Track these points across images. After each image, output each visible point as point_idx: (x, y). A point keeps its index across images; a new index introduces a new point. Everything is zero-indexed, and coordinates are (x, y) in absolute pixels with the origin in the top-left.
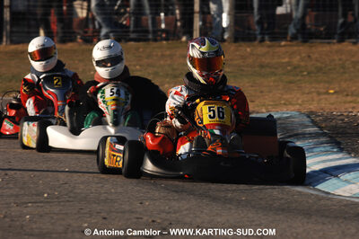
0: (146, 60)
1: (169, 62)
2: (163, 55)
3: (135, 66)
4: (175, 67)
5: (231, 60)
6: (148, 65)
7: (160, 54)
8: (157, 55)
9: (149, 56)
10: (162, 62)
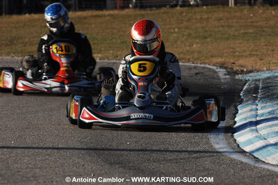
0: (185, 23)
1: (204, 25)
2: (201, 18)
3: (174, 29)
4: (207, 29)
5: (257, 22)
6: (186, 28)
7: (198, 17)
8: (196, 19)
9: (189, 20)
10: (198, 25)
